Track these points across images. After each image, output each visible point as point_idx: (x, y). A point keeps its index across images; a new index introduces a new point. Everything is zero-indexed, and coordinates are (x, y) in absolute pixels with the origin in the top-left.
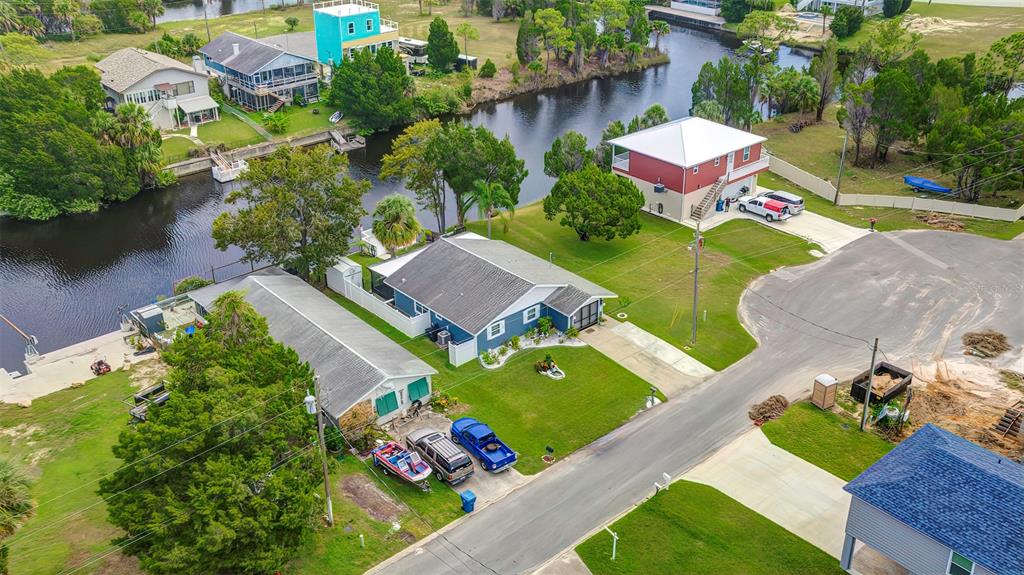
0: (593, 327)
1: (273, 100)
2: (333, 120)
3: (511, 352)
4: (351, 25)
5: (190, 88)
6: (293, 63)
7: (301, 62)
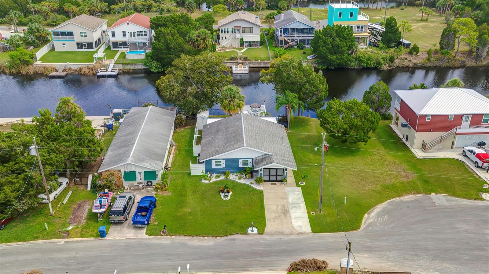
0: (277, 183)
1: (286, 43)
2: (309, 58)
3: (222, 178)
4: (340, 14)
5: (251, 31)
6: (302, 27)
7: (306, 27)
